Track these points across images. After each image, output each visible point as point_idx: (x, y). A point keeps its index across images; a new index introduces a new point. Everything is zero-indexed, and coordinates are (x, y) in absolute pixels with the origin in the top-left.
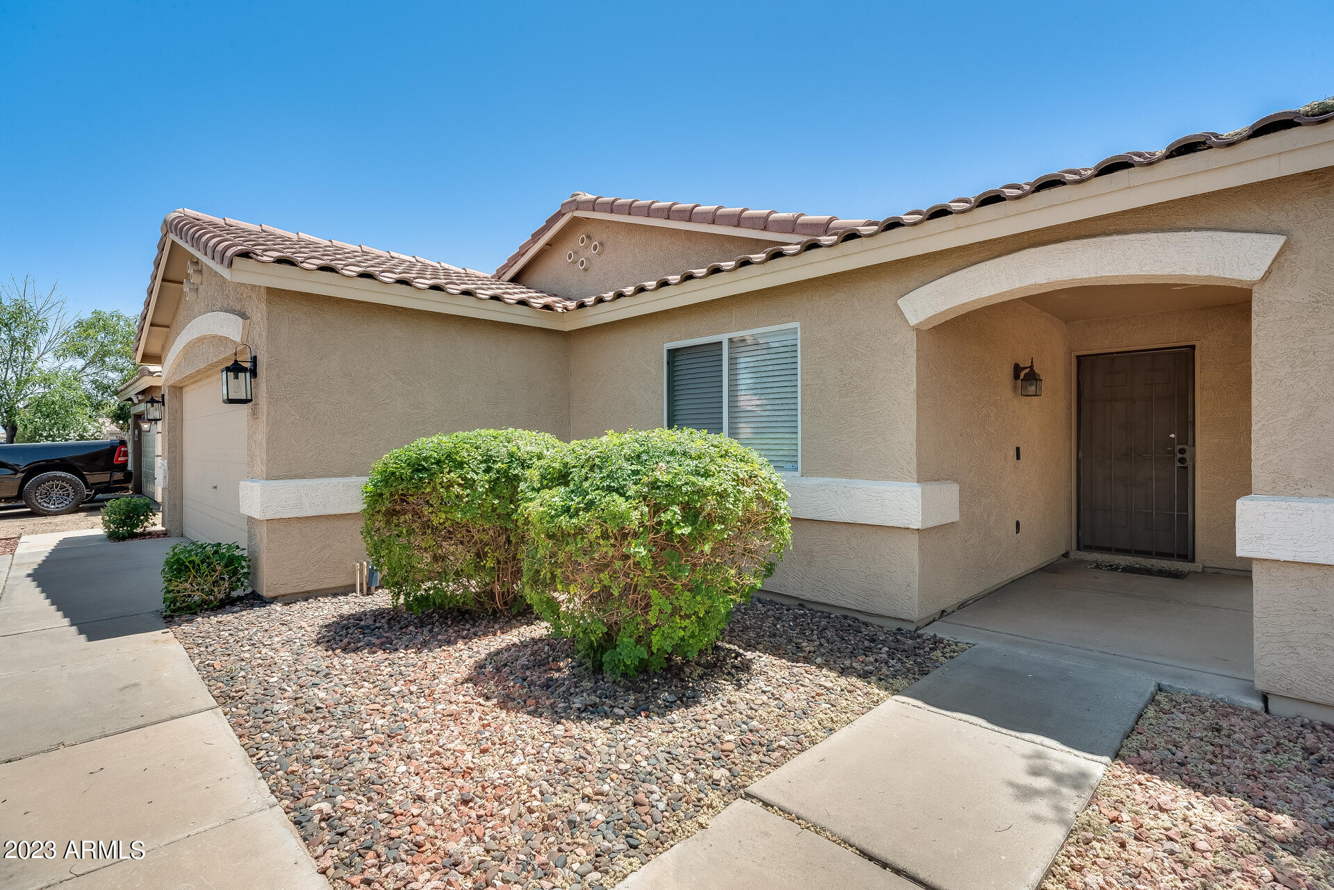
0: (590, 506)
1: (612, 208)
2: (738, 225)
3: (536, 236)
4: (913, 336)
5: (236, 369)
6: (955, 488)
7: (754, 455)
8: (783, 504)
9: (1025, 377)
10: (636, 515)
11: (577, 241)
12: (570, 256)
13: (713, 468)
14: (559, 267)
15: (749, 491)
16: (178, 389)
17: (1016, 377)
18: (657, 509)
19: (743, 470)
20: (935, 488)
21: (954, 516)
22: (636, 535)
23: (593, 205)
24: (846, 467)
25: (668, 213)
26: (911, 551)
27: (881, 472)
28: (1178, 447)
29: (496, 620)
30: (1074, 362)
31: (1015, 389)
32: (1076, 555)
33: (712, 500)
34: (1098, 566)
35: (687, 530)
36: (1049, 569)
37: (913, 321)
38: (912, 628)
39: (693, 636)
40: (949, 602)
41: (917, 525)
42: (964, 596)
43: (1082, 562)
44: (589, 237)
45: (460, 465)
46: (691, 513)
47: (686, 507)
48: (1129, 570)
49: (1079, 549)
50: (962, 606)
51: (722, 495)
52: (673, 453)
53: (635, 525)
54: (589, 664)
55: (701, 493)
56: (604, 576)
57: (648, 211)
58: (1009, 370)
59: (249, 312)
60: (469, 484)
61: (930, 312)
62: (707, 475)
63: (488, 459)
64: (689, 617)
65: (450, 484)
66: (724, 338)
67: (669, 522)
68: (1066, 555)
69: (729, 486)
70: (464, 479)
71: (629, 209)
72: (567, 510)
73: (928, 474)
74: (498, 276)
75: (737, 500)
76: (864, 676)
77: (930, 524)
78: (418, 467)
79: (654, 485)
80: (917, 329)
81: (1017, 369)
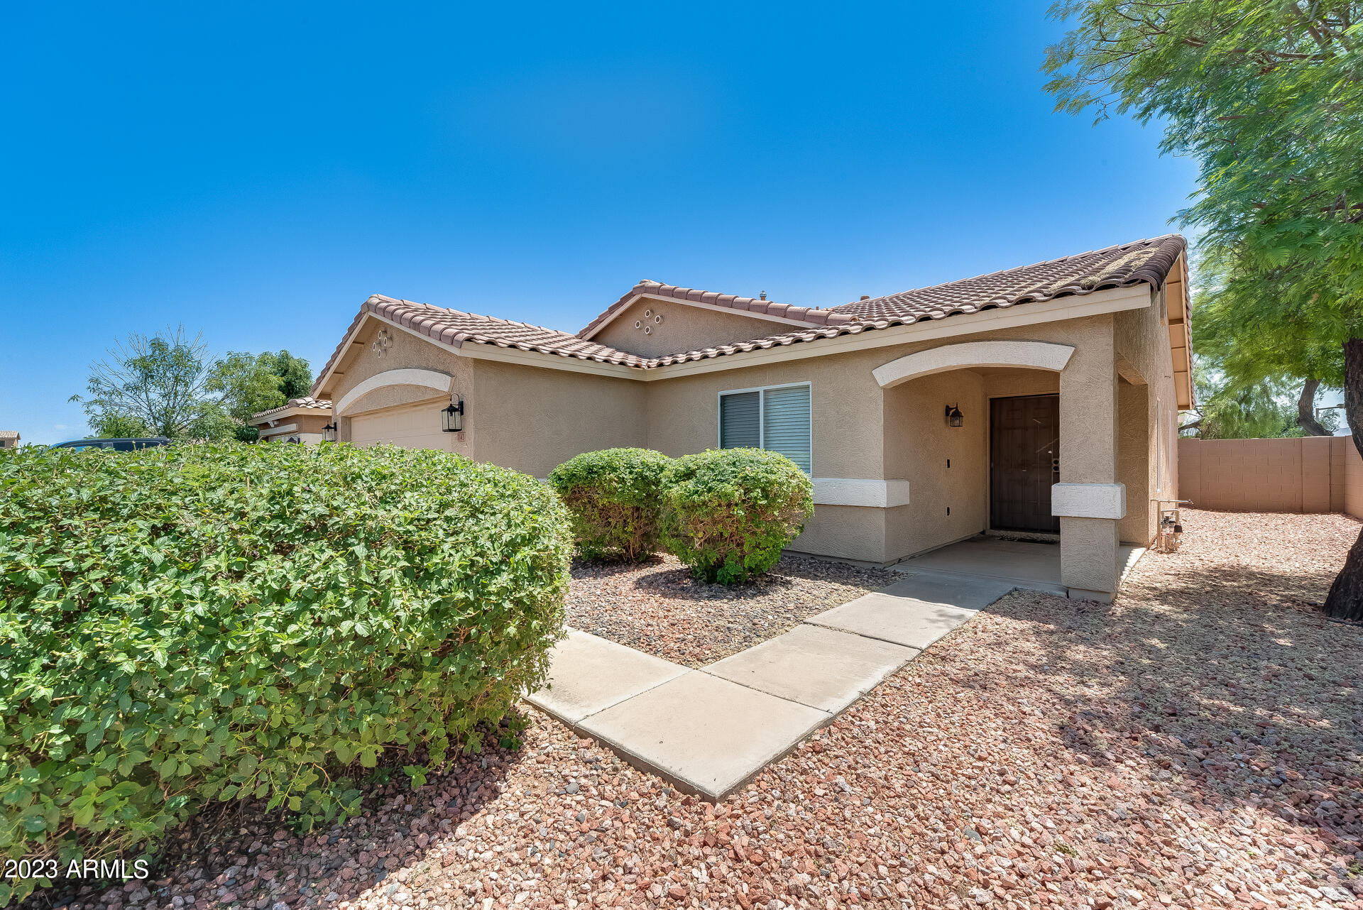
0: (710, 490)
1: (672, 293)
2: (766, 313)
3: (612, 310)
4: (881, 393)
5: (451, 410)
6: (907, 484)
7: (793, 464)
8: (811, 490)
9: (953, 415)
10: (738, 495)
11: (644, 313)
12: (638, 325)
13: (775, 470)
14: (629, 330)
15: (794, 482)
16: (347, 420)
17: (947, 414)
18: (747, 491)
19: (790, 471)
20: (894, 483)
21: (907, 502)
22: (736, 505)
23: (657, 291)
24: (841, 471)
25: (715, 300)
26: (881, 520)
27: (863, 474)
28: (1053, 460)
29: (630, 565)
30: (988, 402)
31: (946, 422)
32: (990, 532)
33: (776, 486)
34: (1002, 538)
35: (764, 502)
36: (972, 540)
37: (882, 384)
38: (881, 567)
39: (766, 559)
40: (903, 553)
41: (884, 505)
42: (912, 552)
43: (993, 536)
44: (652, 311)
45: (614, 470)
46: (766, 494)
47: (763, 490)
48: (1022, 540)
49: (991, 528)
50: (912, 557)
51: (781, 484)
52: (752, 462)
53: (737, 499)
54: (705, 578)
55: (771, 483)
56: (720, 526)
57: (699, 298)
58: (942, 410)
59: (454, 372)
60: (622, 480)
61: (892, 379)
62: (772, 472)
63: (631, 467)
64: (764, 549)
65: (611, 480)
66: (761, 389)
67: (756, 498)
68: (983, 533)
69: (784, 479)
70: (618, 477)
71: (686, 295)
72: (697, 492)
73: (890, 476)
74: (581, 336)
75: (788, 486)
76: (855, 585)
77: (891, 505)
78: (590, 470)
79: (745, 478)
80: (884, 389)
81: (948, 409)
